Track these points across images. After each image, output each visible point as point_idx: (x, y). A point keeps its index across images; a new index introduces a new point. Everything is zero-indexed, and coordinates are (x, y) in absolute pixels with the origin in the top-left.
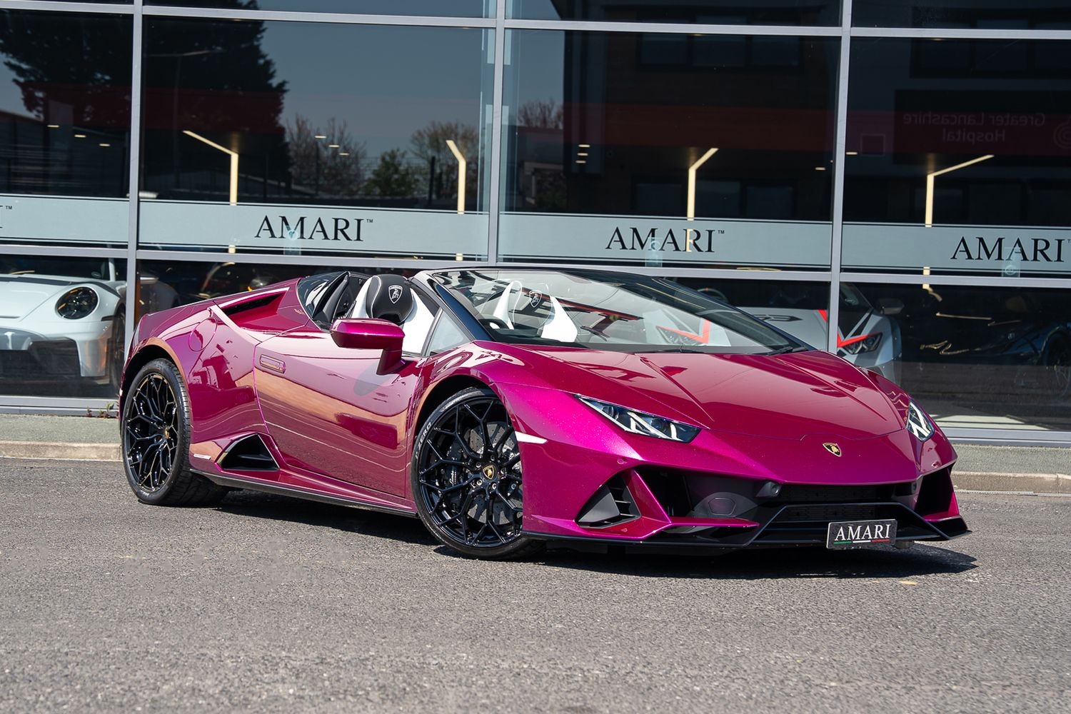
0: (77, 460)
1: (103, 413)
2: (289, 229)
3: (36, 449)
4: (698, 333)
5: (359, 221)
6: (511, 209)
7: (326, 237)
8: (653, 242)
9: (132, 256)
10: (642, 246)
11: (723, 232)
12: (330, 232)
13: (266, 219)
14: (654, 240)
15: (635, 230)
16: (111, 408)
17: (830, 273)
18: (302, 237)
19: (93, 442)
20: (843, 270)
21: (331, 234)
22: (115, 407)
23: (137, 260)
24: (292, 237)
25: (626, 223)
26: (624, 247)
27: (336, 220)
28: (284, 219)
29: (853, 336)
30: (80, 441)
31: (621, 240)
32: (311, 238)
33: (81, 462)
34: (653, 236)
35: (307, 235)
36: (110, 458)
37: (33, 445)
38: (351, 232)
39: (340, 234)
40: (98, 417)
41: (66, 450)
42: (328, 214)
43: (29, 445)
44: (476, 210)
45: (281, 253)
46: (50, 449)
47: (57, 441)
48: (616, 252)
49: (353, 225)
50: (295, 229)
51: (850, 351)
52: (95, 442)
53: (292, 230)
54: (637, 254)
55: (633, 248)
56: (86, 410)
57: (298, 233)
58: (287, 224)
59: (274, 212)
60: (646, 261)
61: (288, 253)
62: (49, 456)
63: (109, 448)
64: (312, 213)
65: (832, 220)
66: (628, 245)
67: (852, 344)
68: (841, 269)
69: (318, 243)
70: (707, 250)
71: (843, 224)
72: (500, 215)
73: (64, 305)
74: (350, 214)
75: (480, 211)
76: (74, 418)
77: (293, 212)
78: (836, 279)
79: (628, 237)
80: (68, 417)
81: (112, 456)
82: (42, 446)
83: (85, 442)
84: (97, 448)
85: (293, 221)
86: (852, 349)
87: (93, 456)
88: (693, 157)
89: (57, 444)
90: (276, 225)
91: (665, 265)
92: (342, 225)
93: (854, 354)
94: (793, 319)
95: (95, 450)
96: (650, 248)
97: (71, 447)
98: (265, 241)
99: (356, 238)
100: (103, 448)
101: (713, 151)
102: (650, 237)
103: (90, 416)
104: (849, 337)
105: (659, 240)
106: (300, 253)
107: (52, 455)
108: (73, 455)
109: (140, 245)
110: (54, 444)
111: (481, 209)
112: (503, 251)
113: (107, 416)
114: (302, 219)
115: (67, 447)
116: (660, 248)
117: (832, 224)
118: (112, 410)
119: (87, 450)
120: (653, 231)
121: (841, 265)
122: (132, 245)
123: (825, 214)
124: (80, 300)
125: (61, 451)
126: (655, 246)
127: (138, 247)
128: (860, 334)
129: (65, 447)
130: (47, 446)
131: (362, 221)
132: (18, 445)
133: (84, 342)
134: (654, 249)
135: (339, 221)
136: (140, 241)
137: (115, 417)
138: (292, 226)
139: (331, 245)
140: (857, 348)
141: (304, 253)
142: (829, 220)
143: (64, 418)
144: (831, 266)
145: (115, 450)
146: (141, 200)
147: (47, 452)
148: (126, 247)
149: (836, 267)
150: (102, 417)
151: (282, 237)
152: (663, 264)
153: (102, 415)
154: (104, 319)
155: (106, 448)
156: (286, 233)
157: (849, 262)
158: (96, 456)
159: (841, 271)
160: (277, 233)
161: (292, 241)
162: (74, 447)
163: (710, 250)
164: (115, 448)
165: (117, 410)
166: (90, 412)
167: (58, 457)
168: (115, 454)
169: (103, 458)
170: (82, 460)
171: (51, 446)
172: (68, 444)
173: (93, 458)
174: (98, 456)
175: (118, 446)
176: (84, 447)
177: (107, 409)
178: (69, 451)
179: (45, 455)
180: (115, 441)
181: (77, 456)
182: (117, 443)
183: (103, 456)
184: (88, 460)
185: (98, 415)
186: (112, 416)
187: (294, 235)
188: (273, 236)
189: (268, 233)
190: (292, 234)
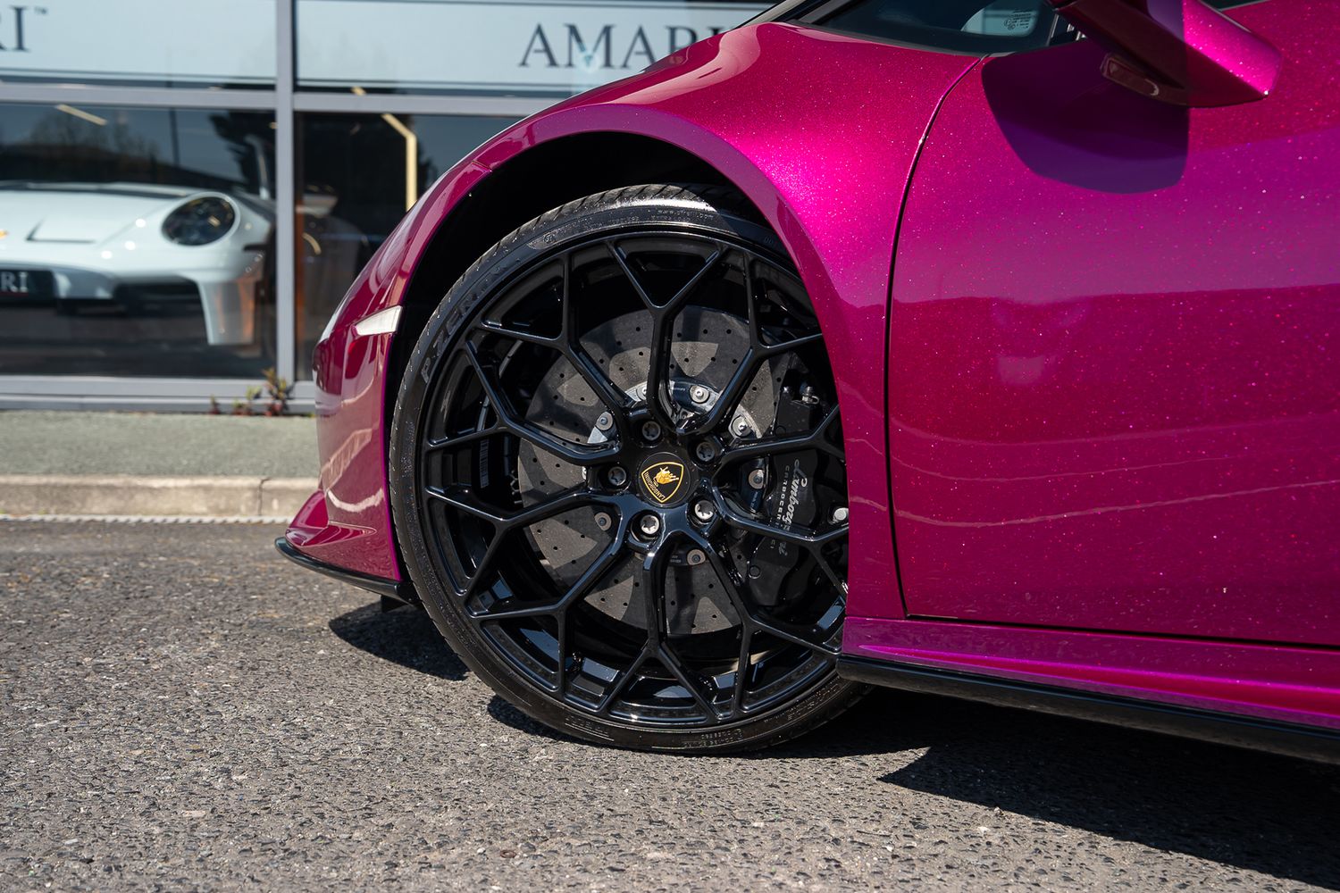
0: (159, 519)
1: (240, 406)
2: (582, 49)
3: (60, 496)
5: (716, 31)
9: (284, 106)
13: (539, 31)
16: (257, 396)
18: (608, 64)
19: (200, 473)
22: (265, 393)
23: (294, 114)
24: (588, 64)
27: (673, 31)
28: (573, 30)
30: (170, 472)
32: (625, 66)
36: (235, 511)
37: (54, 486)
40: (232, 414)
41: (132, 497)
42: (658, 19)
43: (45, 486)
46: (95, 493)
47: (115, 474)
50: (595, 49)
52: (205, 474)
53: (589, 52)
56: (209, 401)
57: (599, 58)
58: (579, 40)
59: (554, 15)
62: (95, 509)
63: (236, 489)
64: (626, 17)
73: (177, 224)
74: (699, 17)
77: (590, 16)
81: (243, 508)
82: (77, 487)
83: (183, 474)
84: (207, 489)
85: (590, 34)
87: (198, 510)
89: (114, 481)
90: (559, 40)
92: (682, 39)
95: (201, 493)
98: (539, 73)
100: (222, 489)
103: (216, 410)
107: (99, 510)
109: (301, 83)
110: (105, 481)
113: (251, 412)
114: (607, 31)
118: (259, 402)
119: (183, 493)
122: (285, 85)
124: (206, 216)
125: (120, 498)
127: (297, 88)
129: (130, 488)
130: (88, 487)
132: (18, 487)
133: (209, 286)
136: (299, 76)
137: (263, 414)
138: (589, 42)
145: (249, 494)
147: (89, 501)
148: (271, 87)
150: (239, 414)
151: (570, 64)
153: (239, 410)
155: (229, 489)
156: (578, 57)
158: (204, 509)
160: (561, 57)
161: (588, 73)
162: (151, 490)
164: (251, 488)
165: (267, 400)
166: (215, 404)
167: (116, 513)
168: (250, 503)
169: (220, 512)
170: (171, 519)
171: (99, 487)
172: (140, 482)
173: (197, 514)
174: (209, 508)
175: (255, 481)
176: (176, 488)
177: (248, 398)
178: (139, 498)
179: (84, 510)
180: (253, 470)
181: (157, 511)
182: (255, 474)
183: (222, 507)
184: (183, 519)
185: (231, 410)
186: (259, 410)
187: (592, 62)
188: (553, 63)
189: (544, 58)
190: (589, 59)
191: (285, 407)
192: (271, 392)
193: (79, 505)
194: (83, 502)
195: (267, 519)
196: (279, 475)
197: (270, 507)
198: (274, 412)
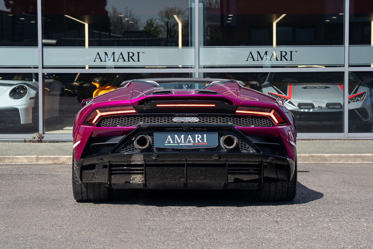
0: (19, 163)
1: (31, 140)
2: (108, 57)
4: (286, 95)
5: (138, 53)
6: (204, 45)
7: (124, 61)
8: (266, 57)
9: (40, 72)
10: (262, 59)
11: (297, 52)
12: (126, 58)
14: (267, 56)
15: (258, 52)
16: (35, 138)
17: (344, 68)
18: (114, 61)
19: (25, 155)
20: (350, 66)
21: (126, 59)
22: (36, 137)
23: (43, 73)
24: (109, 61)
25: (254, 50)
26: (254, 60)
27: (129, 53)
29: (353, 94)
30: (20, 155)
31: (253, 57)
32: (118, 61)
33: (20, 164)
34: (266, 54)
35: (116, 60)
36: (33, 162)
38: (135, 58)
39: (130, 59)
40: (29, 142)
41: (13, 159)
42: (125, 50)
44: (189, 46)
45: (105, 68)
46: (6, 159)
47: (9, 155)
48: (251, 62)
49: (136, 55)
50: (111, 57)
51: (352, 101)
52: (26, 155)
53: (110, 58)
54: (260, 63)
55: (258, 60)
56: (23, 139)
57: (112, 59)
59: (102, 50)
60: (263, 66)
61: (108, 68)
62: (6, 162)
63: (33, 158)
64: (118, 50)
65: (344, 45)
66: (256, 59)
67: (353, 98)
68: (349, 66)
69: (121, 63)
70: (290, 60)
71: (349, 46)
72: (200, 49)
73: (13, 93)
74: (134, 50)
75: (190, 46)
76: (18, 143)
77: (110, 50)
78: (346, 70)
79: (255, 55)
80: (16, 143)
81: (34, 161)
82: (3, 158)
83: (22, 155)
84: (27, 158)
85: (110, 54)
86: (353, 100)
87: (26, 162)
88: (275, 18)
89: (9, 157)
90: (103, 56)
91: (272, 67)
92: (131, 55)
93: (354, 102)
94: (327, 87)
95: (26, 159)
96: (265, 60)
97: (15, 158)
98: (98, 63)
99: (137, 61)
100: (30, 158)
101: (284, 15)
102: (265, 55)
103: (26, 142)
104: (351, 95)
105: (268, 56)
106: (113, 68)
107: (7, 162)
108: (17, 161)
109: (44, 67)
110: (8, 157)
111: (191, 46)
112: (202, 64)
113: (33, 142)
114: (114, 53)
115: (14, 158)
116: (269, 60)
117: (344, 46)
118: (35, 139)
119: (23, 159)
120: (266, 53)
121: (349, 64)
122: (40, 67)
123: (340, 42)
124: (20, 91)
125: (11, 160)
126: (267, 59)
127: (43, 68)
128: (356, 93)
129: (13, 158)
130: (5, 158)
131: (140, 53)
133: (21, 109)
134: (267, 60)
135: (130, 53)
136: (44, 65)
137: (36, 142)
138: (109, 56)
139: (127, 64)
140: (355, 99)
141: (115, 68)
142: (343, 45)
143: (14, 143)
144: (344, 64)
145: (35, 159)
146: (44, 47)
148: (37, 68)
149: (347, 65)
150: (30, 142)
151: (105, 61)
152: (271, 66)
153: (30, 141)
154: (31, 99)
155: (31, 158)
157: (352, 63)
158: (27, 162)
159: (349, 67)
160: (103, 59)
161: (110, 63)
162: (17, 158)
163: (291, 60)
165: (37, 139)
166: (25, 140)
167: (10, 163)
168: (35, 160)
169: (30, 162)
170: (21, 163)
171: (7, 158)
172: (14, 157)
173: (25, 163)
174: (28, 161)
175: (36, 156)
176: (21, 158)
177: (33, 139)
178: (15, 160)
179: (4, 162)
180: (35, 154)
181: (18, 162)
182: (36, 155)
183: (30, 161)
184: (23, 163)
185: (29, 141)
186: (35, 141)
187: (110, 60)
188: (101, 61)
189: (99, 60)
190: (109, 60)
191: (41, 140)
192: (38, 137)
193: (3, 161)
194: (4, 161)
195: (38, 163)
196: (40, 155)
197: (39, 161)
198: (39, 142)
